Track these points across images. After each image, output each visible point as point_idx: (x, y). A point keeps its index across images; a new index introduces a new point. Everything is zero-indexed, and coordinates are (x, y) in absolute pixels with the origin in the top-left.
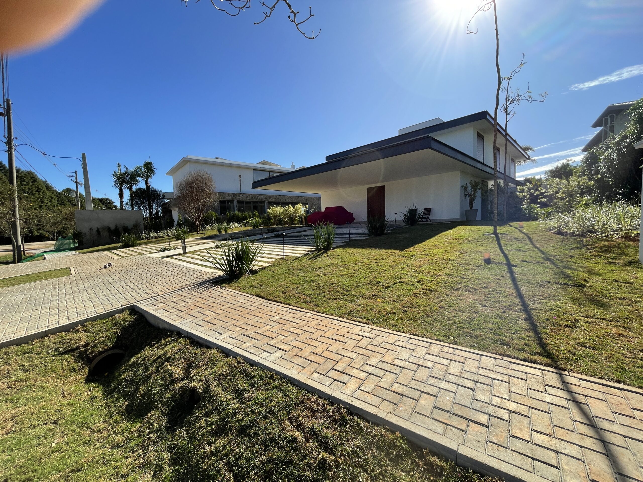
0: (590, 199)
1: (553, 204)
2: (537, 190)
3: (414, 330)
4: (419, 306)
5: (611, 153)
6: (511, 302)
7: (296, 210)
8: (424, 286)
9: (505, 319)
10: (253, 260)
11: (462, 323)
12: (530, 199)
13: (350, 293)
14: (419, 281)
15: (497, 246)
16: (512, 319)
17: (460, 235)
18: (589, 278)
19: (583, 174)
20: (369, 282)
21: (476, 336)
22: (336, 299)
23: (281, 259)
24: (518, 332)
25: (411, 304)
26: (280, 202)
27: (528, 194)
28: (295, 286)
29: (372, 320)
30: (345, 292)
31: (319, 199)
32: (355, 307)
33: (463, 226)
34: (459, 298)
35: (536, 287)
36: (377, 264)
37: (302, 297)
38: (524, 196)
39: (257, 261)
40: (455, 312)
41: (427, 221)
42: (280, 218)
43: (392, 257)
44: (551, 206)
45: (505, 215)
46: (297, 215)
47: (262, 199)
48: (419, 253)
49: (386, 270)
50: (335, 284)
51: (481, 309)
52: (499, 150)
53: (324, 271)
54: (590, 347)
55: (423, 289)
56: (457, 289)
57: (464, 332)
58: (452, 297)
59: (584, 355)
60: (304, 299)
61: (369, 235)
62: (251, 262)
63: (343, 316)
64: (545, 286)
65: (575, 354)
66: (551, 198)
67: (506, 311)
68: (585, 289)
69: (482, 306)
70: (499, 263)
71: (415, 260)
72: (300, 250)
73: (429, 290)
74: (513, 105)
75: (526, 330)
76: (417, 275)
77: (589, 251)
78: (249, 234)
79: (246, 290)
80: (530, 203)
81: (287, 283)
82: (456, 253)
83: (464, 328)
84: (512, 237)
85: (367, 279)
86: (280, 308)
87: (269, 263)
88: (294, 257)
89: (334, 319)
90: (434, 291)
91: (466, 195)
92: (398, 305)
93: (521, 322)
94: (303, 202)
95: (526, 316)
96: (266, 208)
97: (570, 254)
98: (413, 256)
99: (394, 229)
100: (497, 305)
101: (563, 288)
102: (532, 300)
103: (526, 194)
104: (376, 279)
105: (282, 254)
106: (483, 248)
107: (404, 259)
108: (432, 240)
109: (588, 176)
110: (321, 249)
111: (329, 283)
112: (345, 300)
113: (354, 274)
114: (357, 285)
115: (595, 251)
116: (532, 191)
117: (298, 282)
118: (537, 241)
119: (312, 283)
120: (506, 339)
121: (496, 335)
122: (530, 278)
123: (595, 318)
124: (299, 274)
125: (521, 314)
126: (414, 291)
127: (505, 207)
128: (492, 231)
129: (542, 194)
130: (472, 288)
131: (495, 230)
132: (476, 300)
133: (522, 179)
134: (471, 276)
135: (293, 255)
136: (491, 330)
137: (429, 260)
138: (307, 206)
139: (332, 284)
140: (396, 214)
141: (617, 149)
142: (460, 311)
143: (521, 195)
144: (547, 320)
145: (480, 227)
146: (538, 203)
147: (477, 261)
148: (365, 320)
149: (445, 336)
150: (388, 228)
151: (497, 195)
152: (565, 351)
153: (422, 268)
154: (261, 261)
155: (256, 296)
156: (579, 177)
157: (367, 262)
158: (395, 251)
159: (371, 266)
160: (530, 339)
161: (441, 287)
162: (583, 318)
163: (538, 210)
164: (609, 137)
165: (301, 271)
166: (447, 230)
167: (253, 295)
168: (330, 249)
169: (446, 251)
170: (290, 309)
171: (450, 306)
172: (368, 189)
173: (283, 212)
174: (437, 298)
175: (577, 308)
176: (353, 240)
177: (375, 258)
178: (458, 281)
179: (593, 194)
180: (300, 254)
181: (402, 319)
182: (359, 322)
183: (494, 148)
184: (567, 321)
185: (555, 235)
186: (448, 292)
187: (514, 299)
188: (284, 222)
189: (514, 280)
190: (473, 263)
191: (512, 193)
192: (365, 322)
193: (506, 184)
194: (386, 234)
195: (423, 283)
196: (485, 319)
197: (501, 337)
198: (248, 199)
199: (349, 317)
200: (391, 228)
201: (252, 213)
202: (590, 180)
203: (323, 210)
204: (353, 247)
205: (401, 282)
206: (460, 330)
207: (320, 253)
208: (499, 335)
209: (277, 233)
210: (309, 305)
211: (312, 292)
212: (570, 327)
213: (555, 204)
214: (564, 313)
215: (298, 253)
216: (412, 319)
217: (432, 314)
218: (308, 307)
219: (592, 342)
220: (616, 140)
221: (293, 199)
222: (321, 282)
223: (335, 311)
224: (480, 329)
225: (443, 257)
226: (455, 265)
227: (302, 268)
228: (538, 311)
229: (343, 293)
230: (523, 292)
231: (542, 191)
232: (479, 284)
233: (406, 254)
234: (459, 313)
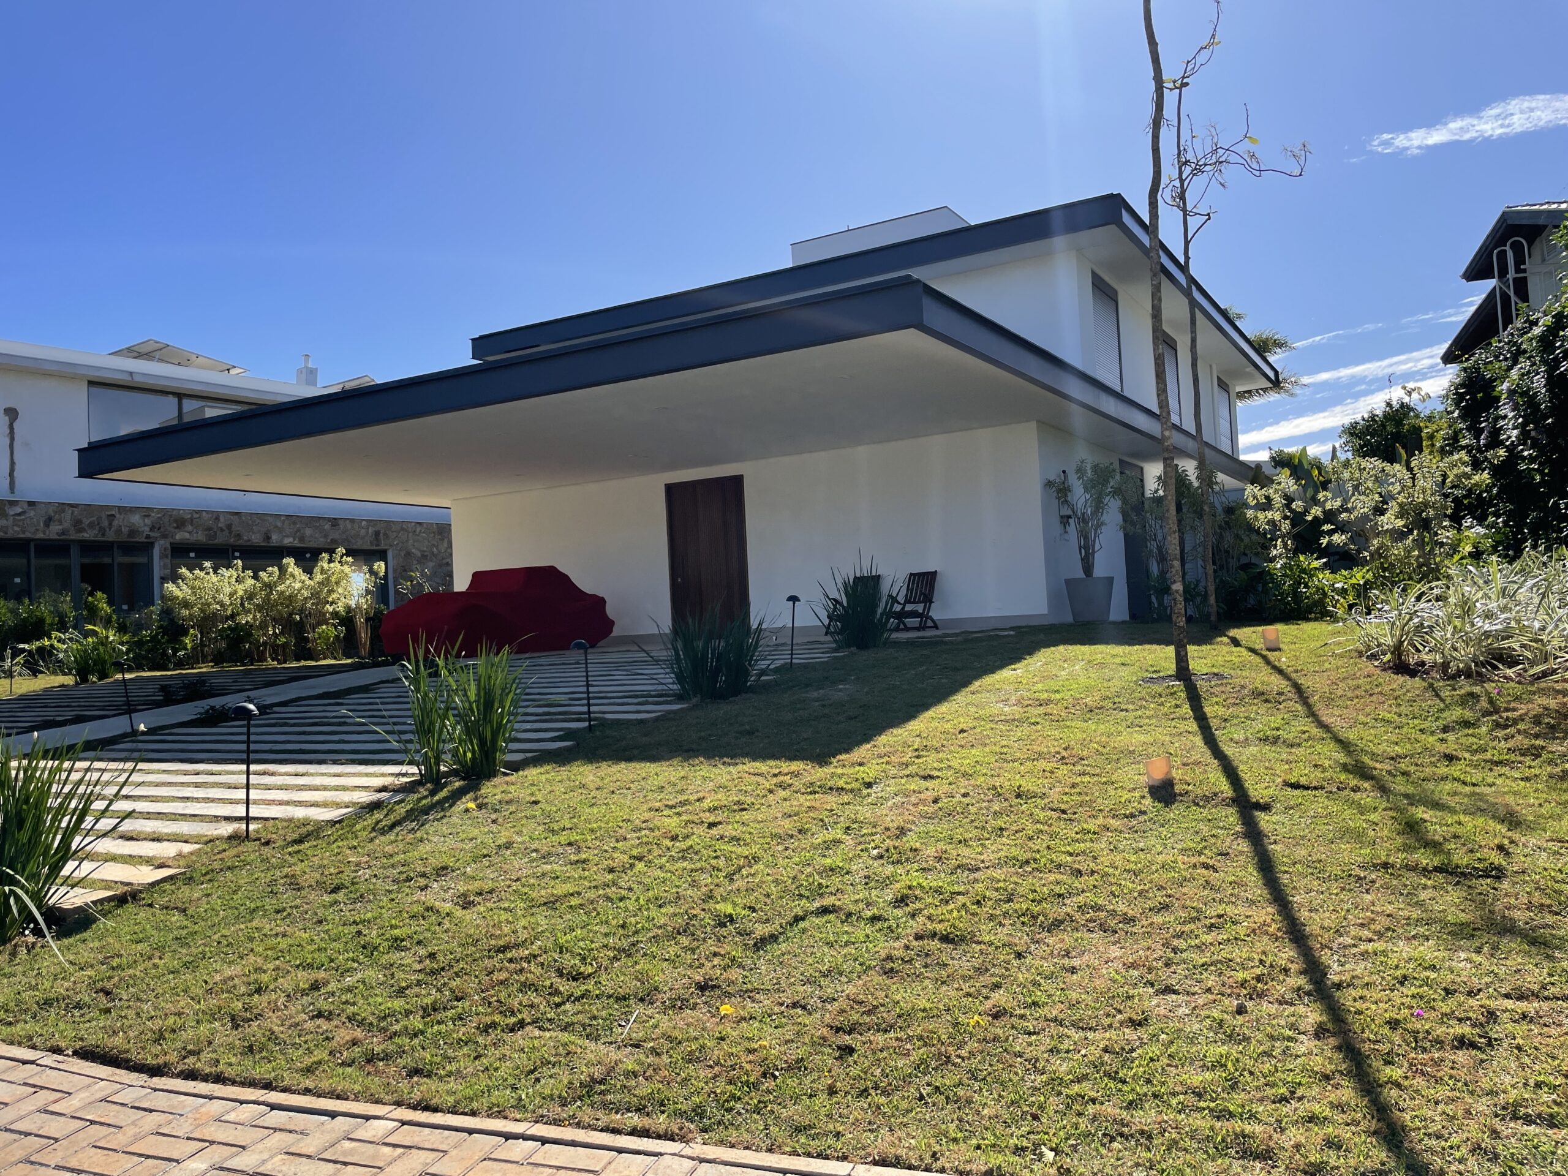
0: (1486, 536)
1: (1372, 555)
2: (1315, 501)
3: (888, 1137)
4: (906, 1016)
5: (1529, 372)
6: (1261, 961)
7: (326, 582)
8: (921, 919)
9: (1247, 1039)
10: (65, 853)
11: (1085, 1077)
12: (1296, 537)
13: (590, 985)
14: (901, 901)
15: (1193, 726)
16: (1272, 1037)
17: (1053, 684)
18: (1512, 842)
19: (1453, 443)
20: (680, 922)
21: (1142, 1132)
22: (522, 1024)
23: (233, 837)
24: (1299, 1093)
25: (869, 1013)
26: (235, 548)
27: (1286, 518)
28: (304, 978)
29: (699, 1112)
30: (564, 986)
31: (443, 531)
32: (614, 1055)
33: (1061, 648)
34: (1066, 961)
35: (1343, 889)
36: (714, 831)
37: (344, 1035)
38: (1272, 522)
39: (90, 857)
40: (1054, 1029)
41: (922, 627)
42: (238, 628)
43: (783, 794)
44: (1363, 563)
45: (1212, 600)
46: (330, 608)
47: (133, 532)
48: (893, 772)
49: (756, 859)
50: (516, 946)
51: (1157, 1005)
52: (1172, 345)
53: (462, 887)
54: (1539, 1116)
55: (918, 937)
56: (1057, 924)
57: (1094, 1119)
58: (1037, 962)
59: (1525, 1152)
60: (355, 1043)
61: (680, 698)
62: (56, 869)
63: (556, 1110)
64: (1373, 882)
65: (1496, 1156)
66: (1360, 533)
67: (1249, 1005)
68: (1505, 885)
69: (1158, 993)
70: (1207, 799)
71: (881, 801)
72: (336, 788)
73: (946, 939)
74: (1200, 181)
75: (1327, 1078)
76: (889, 870)
77: (1501, 733)
78: (51, 714)
79: (19, 1029)
80: (1297, 551)
81: (259, 970)
82: (1042, 764)
83: (1093, 1101)
84: (1243, 687)
85: (669, 910)
86: (217, 1106)
87: (161, 866)
88: (305, 823)
89: (508, 1136)
90: (962, 939)
91: (1065, 520)
92: (815, 1024)
93: (1306, 1044)
94: (359, 544)
95: (1319, 1019)
96: (157, 573)
97: (1442, 748)
98: (869, 785)
99: (789, 667)
100: (1211, 980)
101: (1434, 887)
102: (1335, 946)
103: (1277, 516)
104: (711, 905)
105: (241, 811)
106: (1142, 738)
107: (832, 800)
108: (943, 708)
109: (1469, 452)
110: (446, 775)
111: (484, 944)
112: (565, 1028)
113: (611, 891)
114: (625, 944)
115: (1519, 732)
116: (1298, 505)
117: (322, 957)
118: (1330, 701)
119: (395, 956)
120: (1258, 1129)
121: (1218, 1118)
122: (1321, 852)
123: (1547, 998)
124: (330, 914)
125: (1301, 1009)
126: (883, 946)
127: (1210, 568)
128: (1171, 667)
129: (1330, 516)
130: (1113, 913)
131: (1182, 660)
132: (1133, 966)
133: (1263, 456)
134: (1105, 859)
135: (300, 813)
136: (1199, 1096)
137: (935, 801)
138: (380, 566)
139: (503, 949)
140: (794, 599)
141: (1544, 362)
142: (1073, 1025)
143: (1262, 519)
144: (1394, 1024)
145: (1127, 649)
146: (1322, 552)
147: (1126, 796)
148: (661, 1122)
149: (1019, 1150)
150: (763, 664)
151: (1179, 521)
152: (1464, 1150)
153: (911, 840)
154: (113, 858)
155: (76, 1053)
156: (1443, 452)
157: (672, 823)
158: (795, 766)
159: (689, 843)
160: (1340, 1118)
161: (992, 917)
162: (1509, 1004)
163: (1325, 578)
164: (1517, 315)
165: (340, 896)
166: (1002, 667)
167: (57, 1050)
168: (491, 774)
169: (1003, 757)
170: (273, 1107)
171: (1035, 1004)
172: (670, 489)
173: (250, 596)
174: (981, 971)
175: (1486, 963)
176: (604, 724)
177: (706, 804)
178: (1057, 889)
179: (1491, 519)
180: (338, 805)
181: (832, 1091)
182: (634, 1132)
183: (1155, 339)
184: (1460, 1020)
185: (1389, 676)
186: (1021, 940)
187: (1271, 947)
188: (257, 644)
189: (1266, 866)
190: (1108, 804)
191: (1230, 511)
192: (661, 1129)
193: (1207, 479)
194: (751, 690)
195: (918, 905)
196: (1172, 1049)
197: (1237, 1125)
198: (53, 532)
199: (586, 1114)
200: (778, 663)
201: (77, 604)
202: (1476, 465)
203: (461, 583)
204: (604, 759)
205: (824, 911)
206: (1080, 1114)
207: (444, 793)
208: (1232, 1115)
209: (217, 702)
210: (377, 1072)
211: (398, 1004)
212: (1473, 1045)
213: (1378, 554)
214: (1447, 991)
215: (325, 805)
216: (876, 1088)
217: (964, 1053)
218: (375, 1084)
219: (1545, 1097)
220: (1537, 331)
221: (308, 532)
222: (445, 945)
223: (514, 1088)
224: (1155, 1096)
225: (992, 782)
226: (1041, 815)
227: (345, 878)
228: (1360, 992)
229: (557, 992)
230: (1304, 915)
231: (1328, 506)
232: (1140, 894)
233: (840, 776)
234: (1072, 1032)
